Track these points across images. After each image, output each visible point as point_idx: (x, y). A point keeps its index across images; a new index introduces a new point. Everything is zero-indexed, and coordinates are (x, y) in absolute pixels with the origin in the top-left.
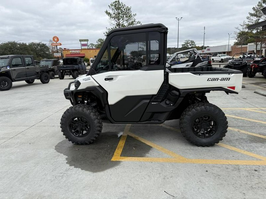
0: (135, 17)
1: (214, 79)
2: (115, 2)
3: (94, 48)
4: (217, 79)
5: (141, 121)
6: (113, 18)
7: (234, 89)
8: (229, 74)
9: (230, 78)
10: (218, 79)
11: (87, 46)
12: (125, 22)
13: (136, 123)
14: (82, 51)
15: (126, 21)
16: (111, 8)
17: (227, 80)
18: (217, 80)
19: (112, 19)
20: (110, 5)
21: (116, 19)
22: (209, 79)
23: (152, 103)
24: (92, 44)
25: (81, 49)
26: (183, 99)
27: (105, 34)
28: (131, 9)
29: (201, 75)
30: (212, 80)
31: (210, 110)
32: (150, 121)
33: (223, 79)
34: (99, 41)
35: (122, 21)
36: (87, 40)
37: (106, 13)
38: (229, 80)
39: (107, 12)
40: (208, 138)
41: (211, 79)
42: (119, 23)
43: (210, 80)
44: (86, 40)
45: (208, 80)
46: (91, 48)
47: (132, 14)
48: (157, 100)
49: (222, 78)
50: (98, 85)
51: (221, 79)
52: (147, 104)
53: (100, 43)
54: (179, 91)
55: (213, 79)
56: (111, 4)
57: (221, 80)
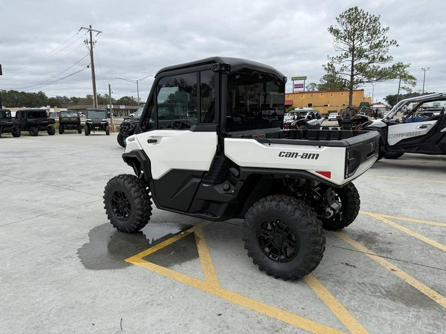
0: (387, 34)
1: (290, 155)
2: (349, 11)
3: (316, 90)
4: (295, 154)
5: (190, 210)
6: (342, 38)
7: (330, 178)
8: (320, 147)
9: (318, 155)
10: (297, 154)
11: (302, 87)
12: (364, 44)
13: (184, 213)
14: (288, 96)
15: (367, 41)
16: (340, 22)
17: (312, 158)
18: (296, 157)
19: (339, 39)
20: (338, 17)
21: (347, 40)
22: (281, 153)
23: (204, 185)
24: (314, 85)
25: (292, 92)
26: (244, 184)
27: (324, 67)
28: (380, 19)
29: (271, 144)
30: (286, 156)
31: (283, 210)
32: (202, 213)
33: (306, 156)
34: (324, 79)
35: (359, 43)
36: (305, 78)
37: (329, 31)
38: (316, 158)
39: (331, 30)
40: (284, 264)
41: (284, 153)
42: (354, 45)
43: (283, 156)
44: (302, 77)
45: (280, 156)
46: (311, 90)
47: (381, 29)
48: (207, 181)
49: (304, 154)
50: (141, 149)
51: (302, 155)
52: (198, 184)
53: (326, 82)
54: (239, 168)
55: (287, 153)
56: (340, 15)
57: (302, 157)
